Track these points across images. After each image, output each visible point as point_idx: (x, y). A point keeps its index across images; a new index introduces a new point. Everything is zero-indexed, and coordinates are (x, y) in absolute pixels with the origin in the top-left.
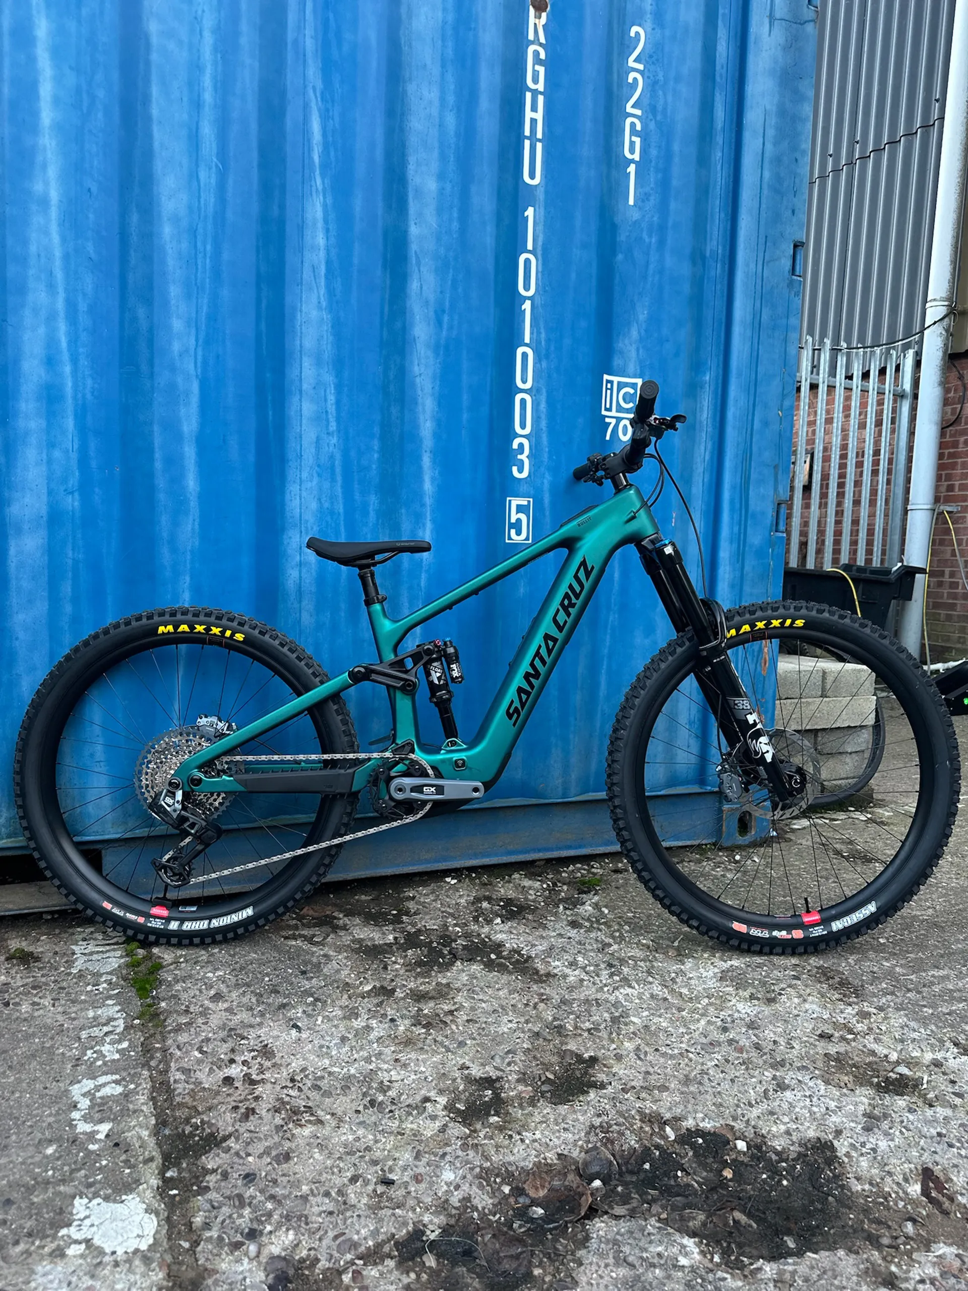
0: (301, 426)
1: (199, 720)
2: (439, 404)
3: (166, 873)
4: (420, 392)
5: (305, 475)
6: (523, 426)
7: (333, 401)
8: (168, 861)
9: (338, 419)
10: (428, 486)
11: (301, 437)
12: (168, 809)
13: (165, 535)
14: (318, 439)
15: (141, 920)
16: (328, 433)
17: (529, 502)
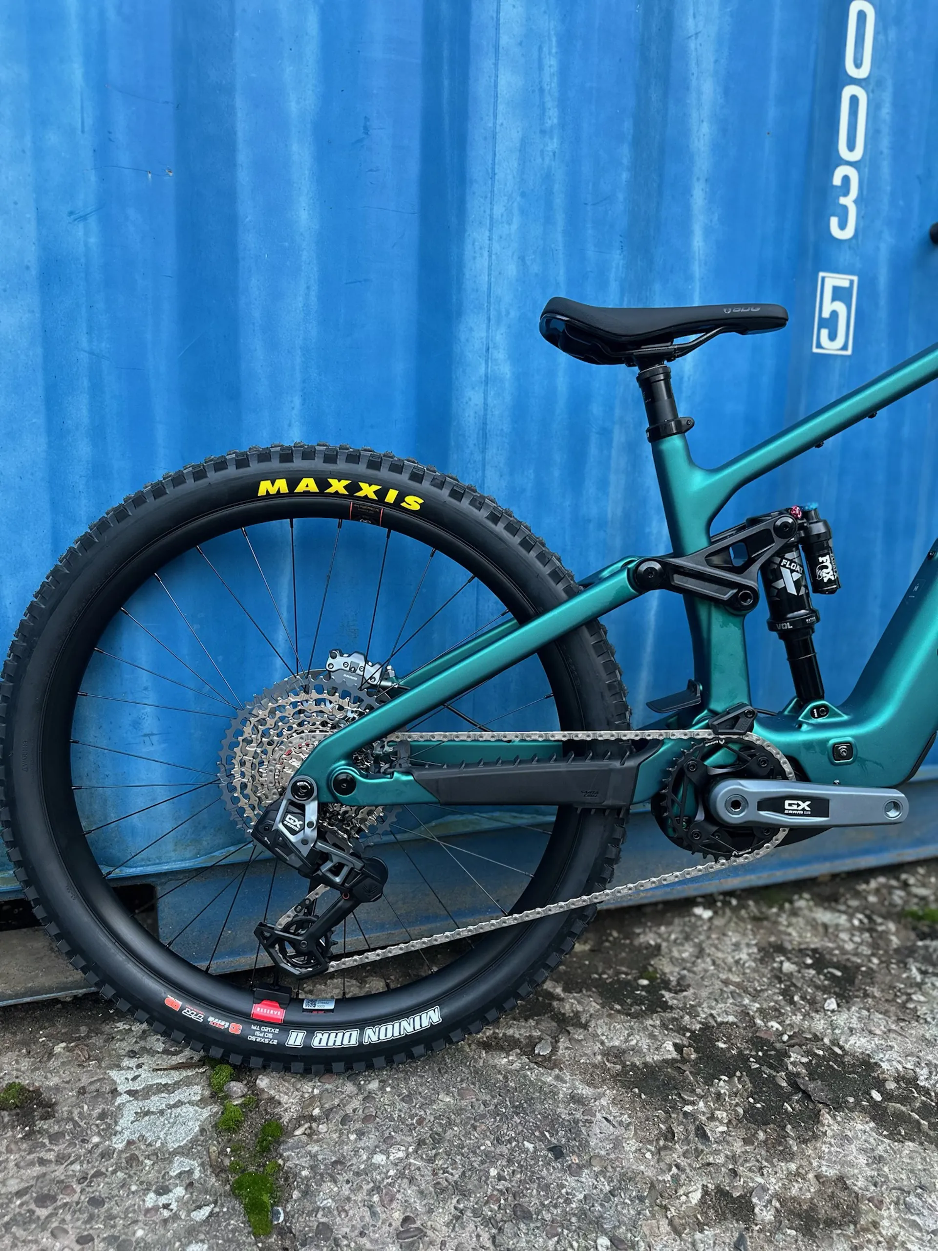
0: (495, 116)
1: (330, 660)
2: (726, 92)
3: (283, 951)
4: (694, 68)
5: (499, 210)
6: (851, 147)
7: (554, 69)
8: (286, 929)
9: (563, 103)
10: (698, 243)
11: (494, 137)
12: (292, 838)
13: (257, 314)
14: (524, 143)
15: (235, 1028)
16: (543, 132)
17: (852, 282)
